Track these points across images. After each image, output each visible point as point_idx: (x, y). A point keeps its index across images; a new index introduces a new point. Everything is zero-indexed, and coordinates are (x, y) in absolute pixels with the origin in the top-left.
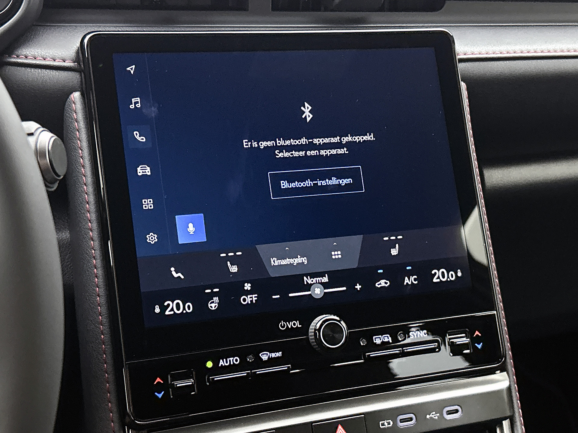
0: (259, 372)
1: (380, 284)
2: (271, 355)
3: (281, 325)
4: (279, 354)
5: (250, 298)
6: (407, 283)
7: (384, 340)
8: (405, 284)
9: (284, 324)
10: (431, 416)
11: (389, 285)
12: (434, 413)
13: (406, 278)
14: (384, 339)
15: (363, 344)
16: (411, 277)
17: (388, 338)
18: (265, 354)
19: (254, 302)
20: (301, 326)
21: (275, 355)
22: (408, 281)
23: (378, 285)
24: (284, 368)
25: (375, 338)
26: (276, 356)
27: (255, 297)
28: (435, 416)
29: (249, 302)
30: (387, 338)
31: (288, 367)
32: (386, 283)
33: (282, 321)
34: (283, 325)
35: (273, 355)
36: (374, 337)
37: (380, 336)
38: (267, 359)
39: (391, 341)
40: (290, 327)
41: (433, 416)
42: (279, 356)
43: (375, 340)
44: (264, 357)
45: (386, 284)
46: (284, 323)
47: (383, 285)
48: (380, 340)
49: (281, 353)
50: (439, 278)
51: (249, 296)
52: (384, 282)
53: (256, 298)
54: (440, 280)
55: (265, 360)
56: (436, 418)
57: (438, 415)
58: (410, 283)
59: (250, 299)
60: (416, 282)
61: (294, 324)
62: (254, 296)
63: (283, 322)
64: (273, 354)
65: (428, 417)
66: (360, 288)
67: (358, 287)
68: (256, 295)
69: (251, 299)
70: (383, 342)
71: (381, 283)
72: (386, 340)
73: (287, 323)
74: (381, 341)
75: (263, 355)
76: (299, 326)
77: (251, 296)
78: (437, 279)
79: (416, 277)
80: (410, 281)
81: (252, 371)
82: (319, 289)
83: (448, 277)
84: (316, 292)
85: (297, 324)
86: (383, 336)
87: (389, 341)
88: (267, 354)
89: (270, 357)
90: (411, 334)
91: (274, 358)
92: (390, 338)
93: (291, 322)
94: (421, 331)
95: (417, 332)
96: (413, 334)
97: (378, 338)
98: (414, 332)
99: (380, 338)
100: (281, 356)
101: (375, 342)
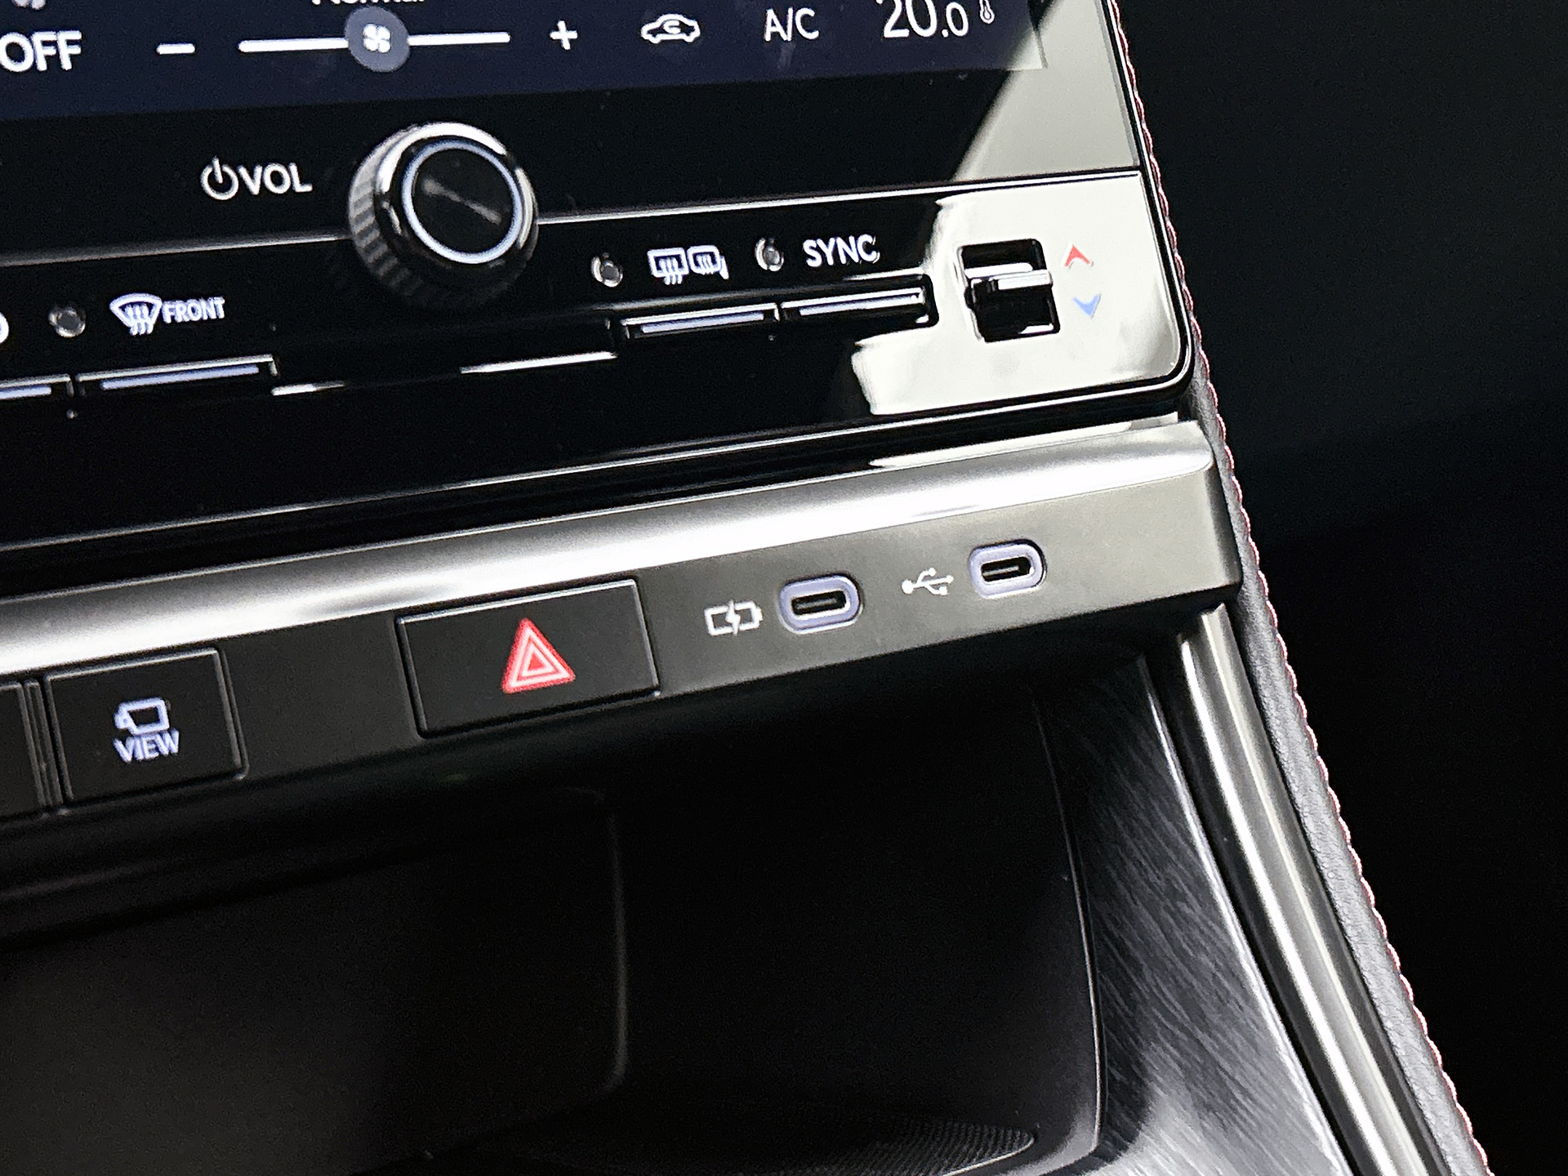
0: (114, 380)
1: (661, 30)
2: (171, 310)
3: (212, 176)
4: (211, 308)
5: (45, 44)
6: (775, 35)
7: (696, 270)
8: (768, 38)
9: (224, 174)
10: (920, 584)
11: (696, 39)
12: (932, 572)
13: (771, 15)
14: (697, 264)
15: (604, 278)
16: (791, 11)
17: (714, 262)
18: (140, 304)
19: (67, 65)
20: (308, 188)
21: (190, 312)
22: (779, 28)
23: (654, 32)
24: (244, 366)
25: (657, 259)
26: (196, 318)
27: (70, 43)
28: (936, 587)
29: (42, 66)
30: (711, 262)
31: (263, 367)
32: (686, 29)
33: (216, 163)
34: (220, 179)
35: (183, 311)
36: (652, 254)
37: (679, 251)
38: (150, 331)
39: (725, 275)
40: (255, 189)
41: (927, 584)
42: (213, 316)
43: (659, 268)
44: (135, 316)
45: (688, 34)
46: (227, 169)
47: (675, 34)
48: (680, 266)
49: (220, 302)
50: (902, 23)
51: (39, 37)
52: (678, 24)
53: (76, 50)
54: (912, 31)
55: (142, 332)
56: (943, 591)
57: (949, 579)
58: (787, 37)
59: (43, 52)
60: (814, 35)
61: (277, 179)
62: (63, 37)
63: (221, 164)
64: (179, 305)
65: (908, 587)
66: (571, 41)
67: (564, 35)
68: (76, 35)
69: (51, 51)
70: (691, 277)
71: (666, 28)
72: (705, 269)
73: (243, 171)
74: (686, 271)
75: (129, 310)
76: (299, 188)
77: (49, 36)
78: (895, 27)
79: (811, 13)
80: (785, 30)
81: (83, 378)
82: (384, 33)
83: (942, 23)
84: (370, 45)
85: (292, 179)
86: (693, 250)
87: (717, 274)
88: (150, 306)
89: (168, 320)
90: (812, 248)
91: (183, 323)
92: (723, 260)
93: (258, 170)
94: (852, 239)
95: (832, 241)
96: (818, 249)
97: (671, 257)
98: (820, 243)
99: (678, 257)
100: (222, 315)
101: (656, 273)
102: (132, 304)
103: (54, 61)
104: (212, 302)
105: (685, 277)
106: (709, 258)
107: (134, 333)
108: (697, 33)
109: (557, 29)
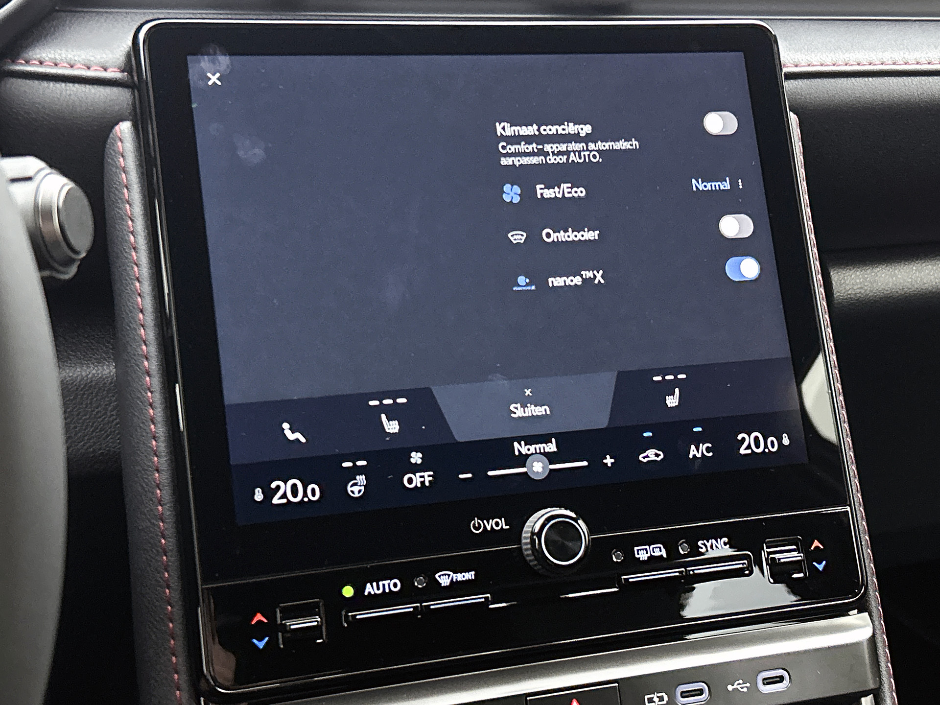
0: (434, 605)
1: (647, 456)
3: (474, 524)
4: (470, 576)
5: (421, 477)
6: (694, 456)
7: (653, 554)
8: (691, 456)
9: (479, 523)
10: (735, 686)
11: (662, 460)
12: (741, 681)
13: (693, 447)
14: (654, 552)
15: (617, 559)
16: (701, 445)
17: (661, 551)
18: (445, 575)
19: (427, 484)
20: (508, 527)
21: (462, 577)
22: (696, 452)
23: (644, 458)
24: (480, 599)
25: (638, 550)
26: (464, 579)
27: (429, 476)
28: (742, 688)
29: (419, 485)
30: (659, 551)
31: (486, 598)
32: (657, 455)
33: (476, 519)
34: (477, 525)
35: (460, 577)
36: (636, 549)
37: (647, 547)
38: (448, 584)
39: (665, 556)
40: (489, 528)
41: (738, 687)
42: (470, 578)
43: (638, 554)
44: (443, 579)
45: (658, 457)
46: (479, 521)
47: (653, 458)
48: (647, 553)
49: (473, 573)
50: (749, 447)
51: (418, 474)
52: (654, 453)
53: (431, 478)
54: (752, 450)
55: (445, 585)
56: (745, 690)
57: (748, 685)
58: (699, 455)
59: (419, 480)
60: (711, 454)
61: (497, 524)
62: (426, 474)
63: (478, 519)
64: (459, 575)
65: (730, 688)
66: (611, 463)
67: (609, 461)
68: (431, 473)
69: (422, 479)
70: (651, 558)
71: (649, 455)
72: (657, 553)
73: (485, 522)
74: (649, 555)
75: (442, 577)
76: (505, 527)
77: (422, 474)
78: (746, 449)
79: (710, 445)
80: (698, 452)
81: (423, 604)
82: (540, 464)
83: (766, 446)
84: (535, 469)
85: (503, 524)
86: (652, 546)
87: (662, 555)
88: (449, 575)
89: (454, 580)
90: (702, 544)
91: (460, 581)
92: (664, 550)
93: (491, 521)
94: (719, 540)
95: (710, 541)
96: (704, 544)
97: (643, 549)
98: (705, 541)
99: (646, 549)
100: (473, 578)
101: (637, 556)
102: (443, 575)
103: (423, 483)
104: (470, 573)
105: (648, 557)
106: (658, 549)
107: (442, 585)
108: (662, 456)
109: (606, 458)
